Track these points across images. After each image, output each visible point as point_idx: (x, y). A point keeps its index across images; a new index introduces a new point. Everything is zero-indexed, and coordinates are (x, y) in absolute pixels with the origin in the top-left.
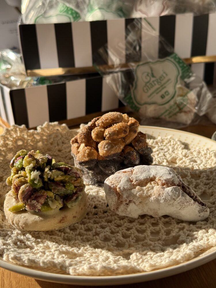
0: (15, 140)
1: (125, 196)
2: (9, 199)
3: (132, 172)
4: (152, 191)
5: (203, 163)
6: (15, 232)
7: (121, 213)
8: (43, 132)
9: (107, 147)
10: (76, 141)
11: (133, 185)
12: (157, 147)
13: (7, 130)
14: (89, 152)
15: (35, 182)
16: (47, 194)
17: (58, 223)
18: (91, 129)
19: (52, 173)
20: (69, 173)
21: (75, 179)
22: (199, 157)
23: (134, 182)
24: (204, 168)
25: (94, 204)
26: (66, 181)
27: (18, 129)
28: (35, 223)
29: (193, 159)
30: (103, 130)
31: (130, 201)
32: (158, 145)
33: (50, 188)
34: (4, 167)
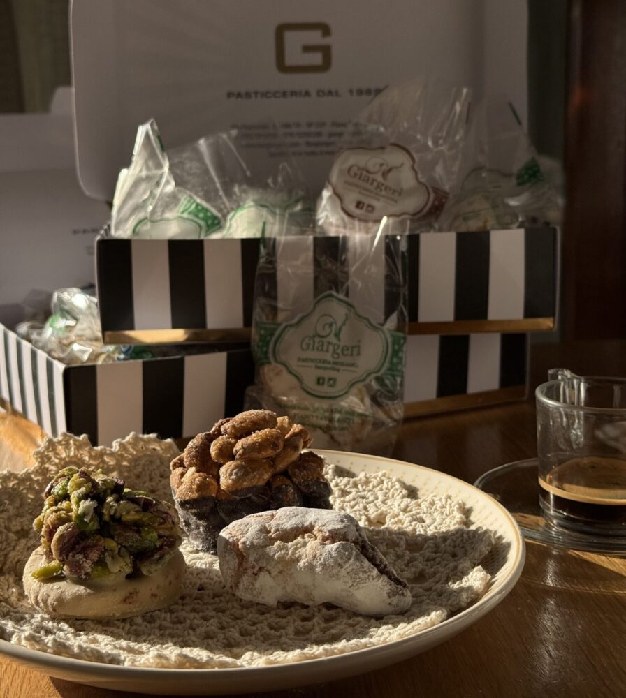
0: (62, 463)
1: (251, 559)
2: (35, 560)
3: (273, 516)
4: (302, 550)
5: (435, 524)
6: (38, 617)
7: (243, 594)
8: (123, 453)
9: (236, 474)
10: (181, 464)
11: (271, 538)
12: (354, 493)
13: (50, 441)
14: (201, 482)
15: (85, 520)
16: (104, 542)
17: (120, 603)
18: (210, 439)
19: (119, 506)
20: (152, 510)
21: (162, 521)
22: (430, 513)
23: (273, 534)
24: (435, 533)
25: (199, 582)
26: (143, 522)
27: (71, 442)
28: (77, 598)
29: (418, 516)
30: (233, 441)
31: (261, 569)
32: (358, 489)
33: (112, 532)
34: (34, 513)
